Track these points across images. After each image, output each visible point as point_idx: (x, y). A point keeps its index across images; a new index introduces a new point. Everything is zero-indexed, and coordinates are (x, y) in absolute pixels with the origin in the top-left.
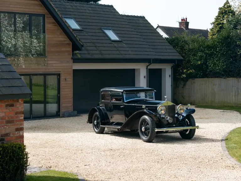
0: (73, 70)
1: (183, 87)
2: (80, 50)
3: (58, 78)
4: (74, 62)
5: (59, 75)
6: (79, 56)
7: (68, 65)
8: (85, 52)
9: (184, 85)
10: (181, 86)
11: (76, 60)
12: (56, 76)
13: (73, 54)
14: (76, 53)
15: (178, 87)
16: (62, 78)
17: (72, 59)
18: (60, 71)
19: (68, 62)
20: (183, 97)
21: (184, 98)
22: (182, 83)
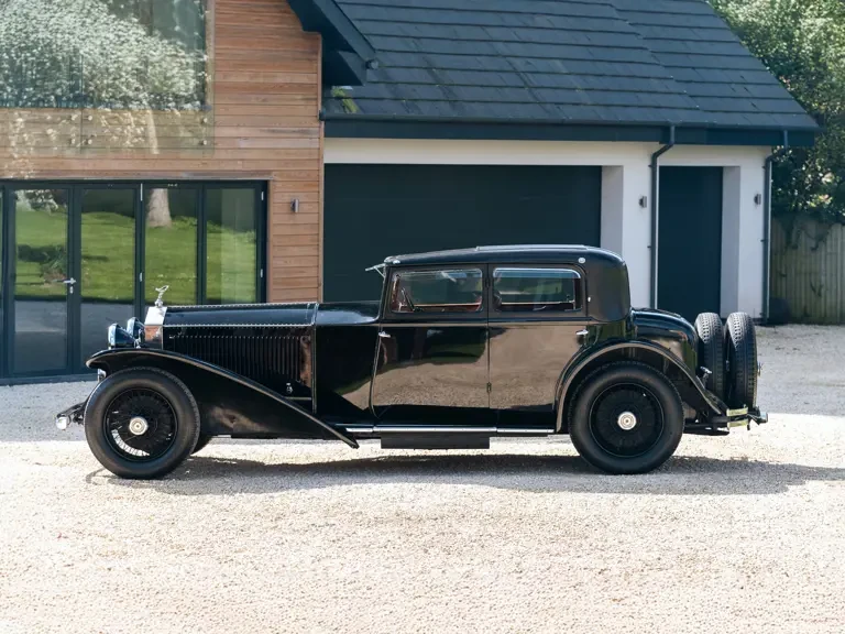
0: (327, 166)
1: (814, 249)
2: (354, 81)
3: (258, 196)
4: (328, 134)
5: (264, 186)
6: (353, 108)
7: (304, 143)
8: (383, 90)
9: (821, 239)
10: (806, 242)
11: (337, 126)
12: (250, 192)
13: (326, 99)
14: (342, 94)
15: (796, 247)
16: (278, 200)
17: (321, 118)
18: (269, 172)
19: (304, 133)
20: (817, 291)
21: (820, 295)
22: (812, 227)
